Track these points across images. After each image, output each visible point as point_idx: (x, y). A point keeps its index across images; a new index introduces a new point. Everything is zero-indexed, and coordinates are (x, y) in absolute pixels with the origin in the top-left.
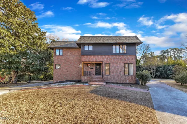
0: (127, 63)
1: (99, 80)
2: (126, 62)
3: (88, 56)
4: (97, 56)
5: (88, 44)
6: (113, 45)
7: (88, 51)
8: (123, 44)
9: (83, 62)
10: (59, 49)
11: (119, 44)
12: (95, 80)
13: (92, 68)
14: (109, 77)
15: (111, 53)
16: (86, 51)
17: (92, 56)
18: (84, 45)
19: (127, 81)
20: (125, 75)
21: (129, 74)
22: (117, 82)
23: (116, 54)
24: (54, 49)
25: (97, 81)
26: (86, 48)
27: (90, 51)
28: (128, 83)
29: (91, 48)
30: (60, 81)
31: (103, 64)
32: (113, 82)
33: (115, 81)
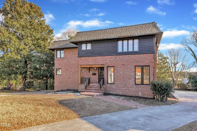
0: (139, 66)
1: (96, 90)
2: (137, 64)
3: (86, 58)
4: (97, 57)
5: (87, 42)
6: (118, 41)
7: (86, 50)
8: (133, 38)
9: (80, 66)
10: (61, 50)
11: (128, 38)
12: (92, 90)
13: (94, 74)
14: (113, 86)
15: (115, 53)
16: (84, 51)
17: (91, 57)
18: (82, 44)
19: (140, 93)
20: (135, 84)
21: (142, 83)
22: (124, 94)
23: (123, 54)
24: (55, 50)
25: (93, 91)
26: (84, 47)
27: (89, 50)
28: (140, 97)
29: (89, 47)
30: (61, 89)
31: (105, 69)
32: (118, 93)
33: (121, 93)
